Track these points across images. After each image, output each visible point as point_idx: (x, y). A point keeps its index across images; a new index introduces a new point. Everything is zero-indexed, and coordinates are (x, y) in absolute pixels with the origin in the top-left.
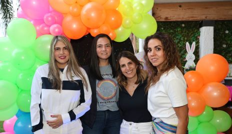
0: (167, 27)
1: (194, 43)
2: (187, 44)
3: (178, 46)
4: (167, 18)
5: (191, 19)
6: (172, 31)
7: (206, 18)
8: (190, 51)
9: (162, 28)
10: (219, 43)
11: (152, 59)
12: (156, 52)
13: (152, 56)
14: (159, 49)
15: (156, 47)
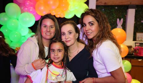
0: (106, 8)
1: (122, 19)
2: (118, 20)
3: (112, 21)
4: (105, 3)
5: (121, 4)
6: (109, 11)
7: (131, 3)
8: (120, 24)
9: (103, 10)
10: (139, 20)
11: (87, 33)
12: (90, 26)
13: (86, 31)
14: (92, 24)
15: (90, 23)
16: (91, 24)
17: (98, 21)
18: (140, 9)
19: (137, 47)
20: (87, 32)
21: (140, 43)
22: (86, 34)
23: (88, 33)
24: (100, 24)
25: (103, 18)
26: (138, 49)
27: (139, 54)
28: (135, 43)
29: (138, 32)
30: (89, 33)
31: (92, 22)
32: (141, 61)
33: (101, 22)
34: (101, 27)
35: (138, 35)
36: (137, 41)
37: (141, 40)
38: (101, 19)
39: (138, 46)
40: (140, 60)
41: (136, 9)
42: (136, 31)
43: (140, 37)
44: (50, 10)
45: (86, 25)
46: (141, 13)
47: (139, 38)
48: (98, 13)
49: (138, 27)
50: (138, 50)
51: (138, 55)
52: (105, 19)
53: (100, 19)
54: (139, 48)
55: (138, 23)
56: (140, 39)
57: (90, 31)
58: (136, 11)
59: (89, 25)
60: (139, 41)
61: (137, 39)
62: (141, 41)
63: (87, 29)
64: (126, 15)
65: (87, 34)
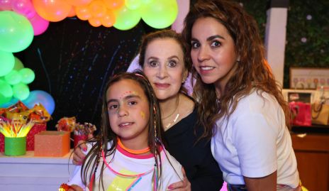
10: (295, 36)
11: (200, 67)
12: (212, 48)
13: (200, 61)
14: (218, 44)
15: (211, 39)
16: (215, 42)
17: (234, 36)
18: (298, 9)
19: (293, 102)
20: (203, 64)
21: (301, 95)
22: (198, 69)
23: (205, 67)
24: (240, 45)
25: (249, 28)
26: (296, 109)
27: (299, 121)
28: (289, 94)
29: (294, 67)
30: (207, 68)
31: (217, 39)
32: (304, 138)
33: (242, 40)
34: (242, 54)
35: (296, 73)
36: (293, 89)
37: (302, 85)
38: (242, 31)
39: (296, 101)
40: (302, 136)
41: (290, 9)
42: (288, 64)
43: (299, 78)
44: (74, 8)
45: (199, 45)
46: (300, 19)
47: (296, 81)
48: (235, 12)
49: (293, 54)
50: (297, 112)
51: (297, 122)
52: (253, 29)
53: (239, 29)
54: (299, 105)
55: (294, 44)
56: (299, 85)
57: (211, 63)
58: (289, 15)
59: (208, 46)
60: (298, 89)
61: (293, 85)
62: (303, 89)
63: (202, 58)
64: (266, 22)
65: (201, 71)
